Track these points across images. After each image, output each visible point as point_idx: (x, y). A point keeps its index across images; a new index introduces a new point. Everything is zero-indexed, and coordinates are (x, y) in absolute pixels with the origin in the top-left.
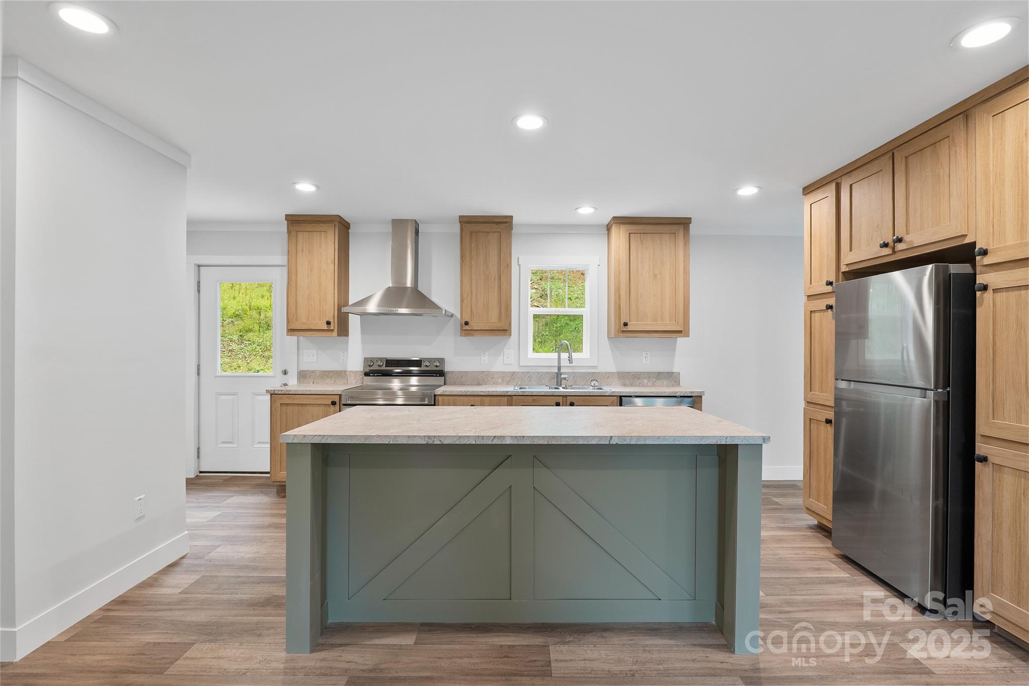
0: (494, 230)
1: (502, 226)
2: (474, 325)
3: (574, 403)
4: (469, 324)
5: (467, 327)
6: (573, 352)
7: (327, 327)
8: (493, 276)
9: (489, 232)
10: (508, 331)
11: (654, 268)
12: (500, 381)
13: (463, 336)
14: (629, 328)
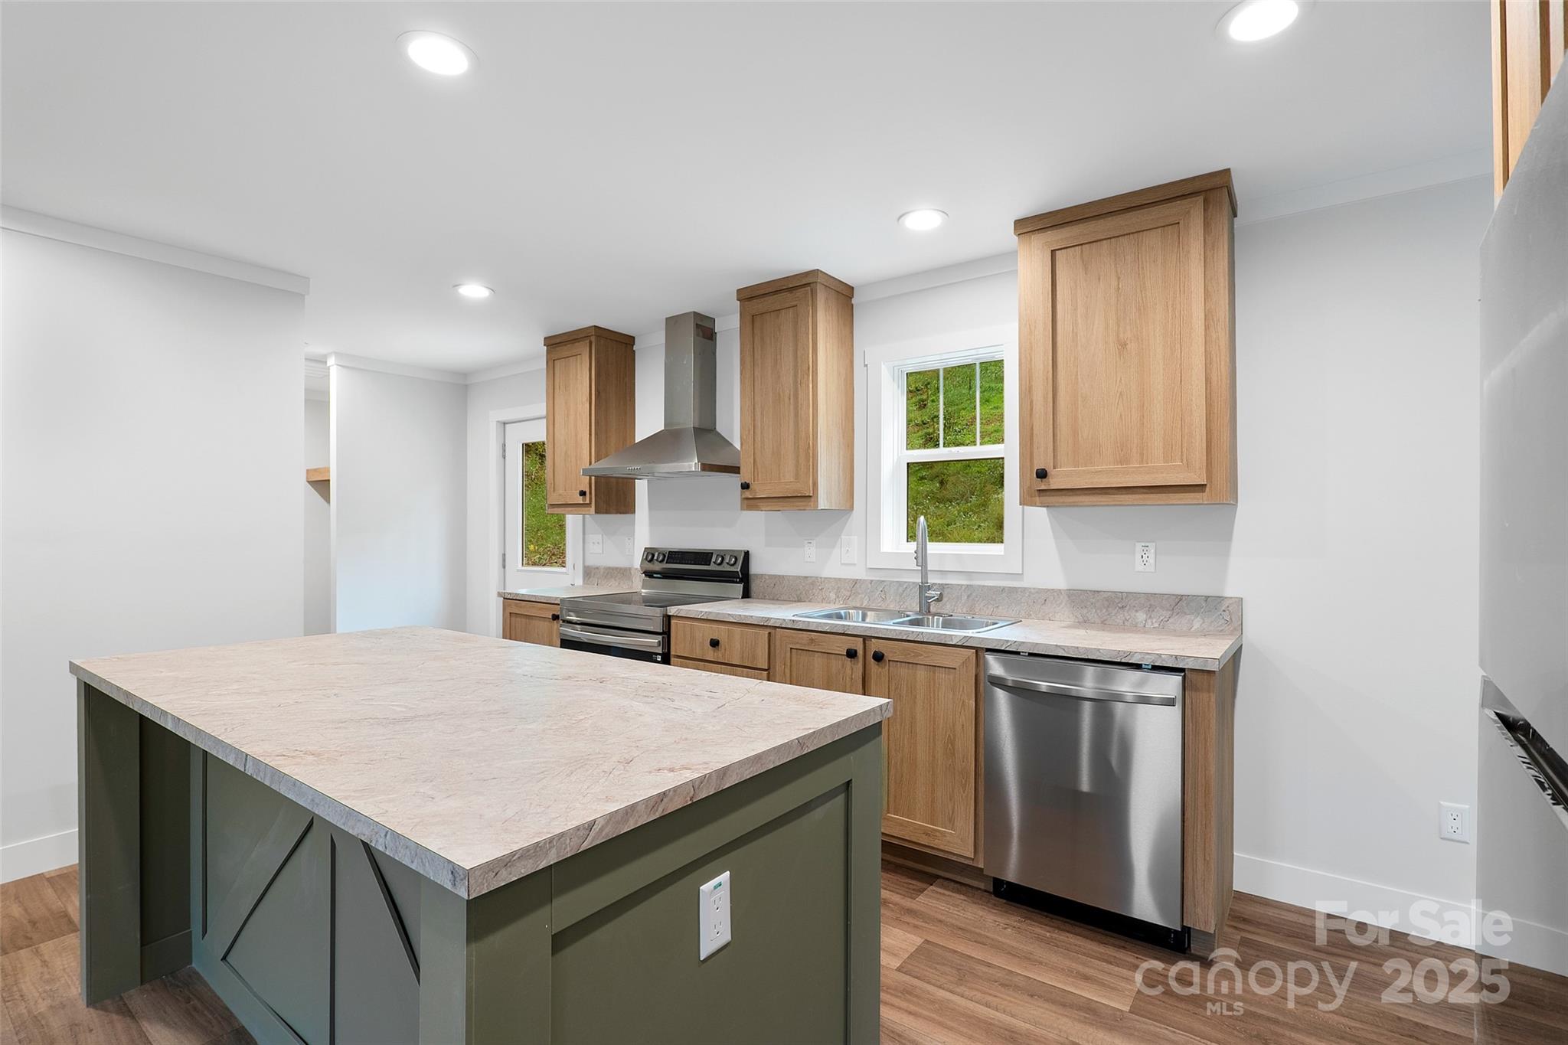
0: (787, 305)
1: (800, 293)
2: (759, 490)
3: (883, 655)
4: (751, 487)
5: (747, 494)
6: (929, 541)
7: (583, 501)
8: (787, 392)
9: (779, 310)
10: (812, 499)
11: (1119, 326)
12: (833, 596)
13: (744, 510)
14: (1054, 482)
